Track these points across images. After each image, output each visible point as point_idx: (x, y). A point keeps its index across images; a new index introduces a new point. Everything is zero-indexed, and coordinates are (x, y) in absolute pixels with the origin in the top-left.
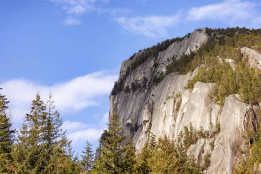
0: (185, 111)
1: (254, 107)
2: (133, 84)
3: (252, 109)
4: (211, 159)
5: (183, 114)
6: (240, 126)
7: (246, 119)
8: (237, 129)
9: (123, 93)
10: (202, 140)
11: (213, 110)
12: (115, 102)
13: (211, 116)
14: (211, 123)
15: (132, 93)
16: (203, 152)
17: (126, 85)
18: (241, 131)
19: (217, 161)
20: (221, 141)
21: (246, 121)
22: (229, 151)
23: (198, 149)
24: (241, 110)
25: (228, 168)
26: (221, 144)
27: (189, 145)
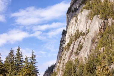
0: (78, 23)
1: (105, 21)
2: (75, 9)
3: (104, 22)
4: (83, 46)
5: (78, 24)
6: (98, 30)
7: (101, 27)
8: (96, 31)
9: (71, 13)
10: (82, 37)
11: (88, 22)
12: (68, 17)
13: (87, 25)
14: (86, 29)
15: (74, 13)
16: (81, 42)
17: (72, 9)
18: (97, 32)
19: (85, 47)
20: (88, 37)
21: (101, 28)
22: (90, 42)
23: (79, 41)
24: (99, 22)
25: (88, 50)
26: (88, 39)
27: (77, 39)
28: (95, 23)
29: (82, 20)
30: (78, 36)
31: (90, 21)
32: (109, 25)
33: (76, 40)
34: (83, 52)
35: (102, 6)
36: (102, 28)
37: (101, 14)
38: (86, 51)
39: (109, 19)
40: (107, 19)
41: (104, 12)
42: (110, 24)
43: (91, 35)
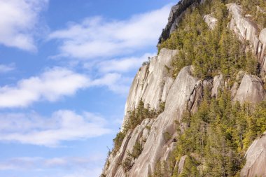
0: (148, 82)
1: (205, 82)
3: (201, 85)
4: (145, 146)
5: (147, 85)
7: (192, 98)
8: (178, 110)
11: (166, 84)
13: (162, 91)
14: (160, 100)
16: (141, 136)
18: (181, 113)
20: (156, 125)
21: (192, 100)
22: (160, 137)
23: (140, 131)
24: (189, 86)
25: (152, 160)
26: (156, 128)
27: (136, 126)
28: (178, 88)
29: (155, 76)
30: (140, 117)
31: (170, 80)
32: (212, 95)
33: (134, 128)
34: (141, 164)
35: (204, 44)
36: (196, 102)
37: (196, 64)
38: (148, 161)
39: (215, 78)
40: (210, 78)
41: (204, 61)
42: (215, 91)
43: (166, 119)
